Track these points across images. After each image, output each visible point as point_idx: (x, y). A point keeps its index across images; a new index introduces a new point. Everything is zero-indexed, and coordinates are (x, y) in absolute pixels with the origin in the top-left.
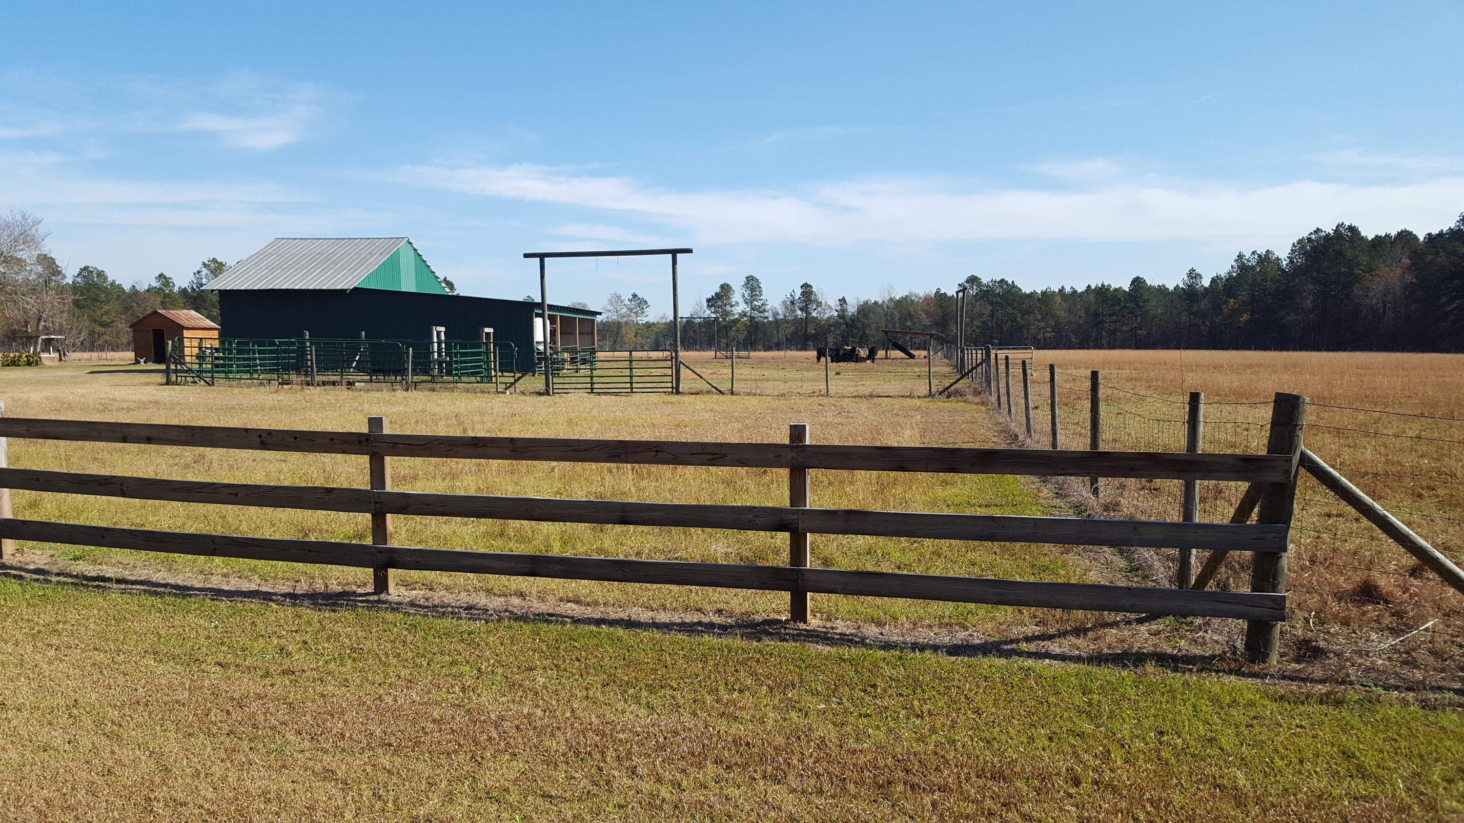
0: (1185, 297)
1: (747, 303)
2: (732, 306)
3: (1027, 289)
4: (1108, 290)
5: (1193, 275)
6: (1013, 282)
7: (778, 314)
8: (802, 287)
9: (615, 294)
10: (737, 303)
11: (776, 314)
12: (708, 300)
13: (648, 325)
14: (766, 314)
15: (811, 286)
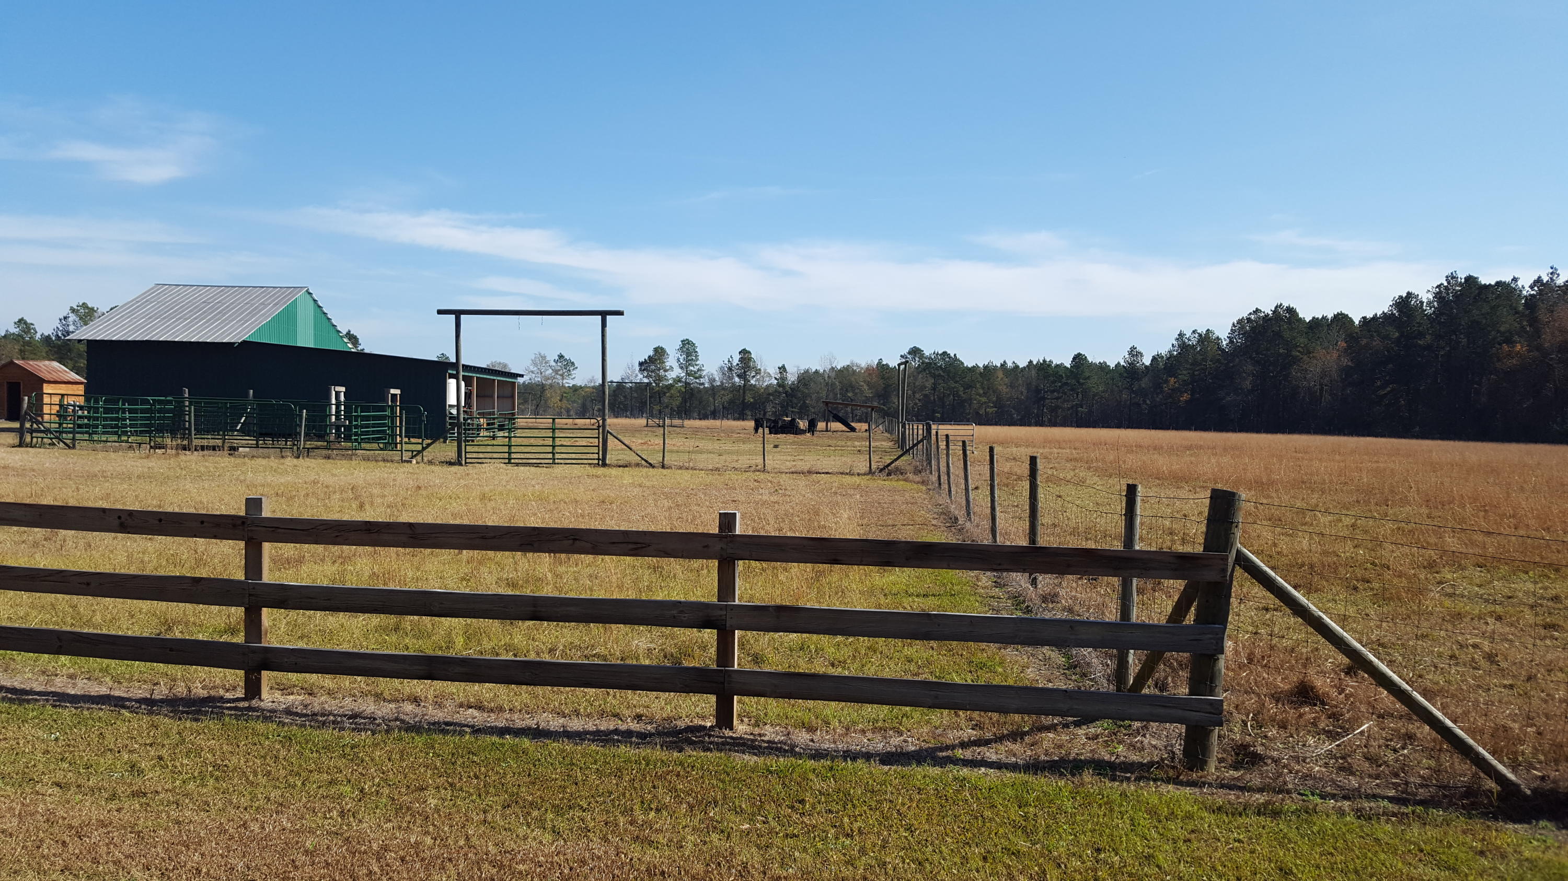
0: (1125, 375)
1: (682, 368)
2: (666, 371)
3: (969, 363)
4: (1049, 365)
5: (1134, 353)
6: (955, 355)
7: (714, 380)
8: (740, 353)
9: (540, 354)
10: (672, 368)
11: (712, 380)
12: (641, 364)
13: (575, 389)
14: (702, 380)
15: (749, 352)
